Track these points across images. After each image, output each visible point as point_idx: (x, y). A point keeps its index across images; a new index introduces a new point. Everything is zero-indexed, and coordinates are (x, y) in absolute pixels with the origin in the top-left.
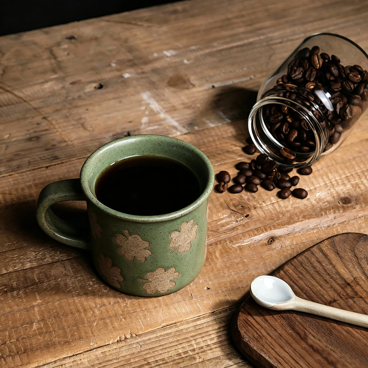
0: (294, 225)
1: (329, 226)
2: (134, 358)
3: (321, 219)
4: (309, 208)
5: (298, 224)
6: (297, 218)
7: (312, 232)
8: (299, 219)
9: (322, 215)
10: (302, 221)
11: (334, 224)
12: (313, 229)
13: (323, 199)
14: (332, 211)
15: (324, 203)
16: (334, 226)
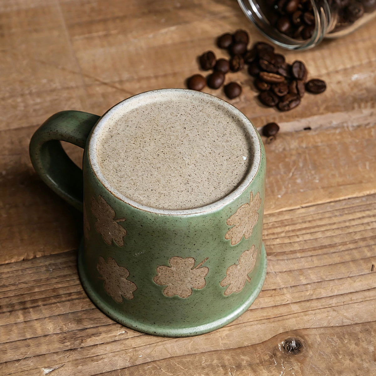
0: (310, 119)
1: (359, 126)
2: (39, 286)
3: (350, 113)
4: (337, 96)
5: (316, 118)
6: (316, 109)
7: (333, 131)
8: (318, 110)
9: (353, 108)
10: (322, 114)
11: (368, 124)
12: (336, 128)
13: (361, 85)
14: (369, 104)
15: (361, 90)
16: (368, 127)
